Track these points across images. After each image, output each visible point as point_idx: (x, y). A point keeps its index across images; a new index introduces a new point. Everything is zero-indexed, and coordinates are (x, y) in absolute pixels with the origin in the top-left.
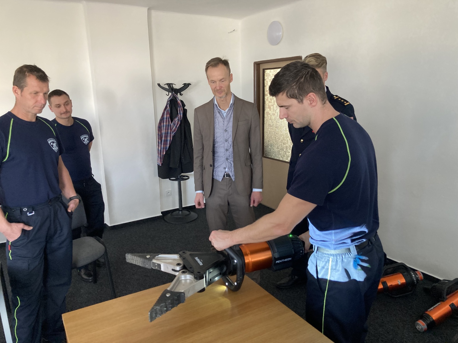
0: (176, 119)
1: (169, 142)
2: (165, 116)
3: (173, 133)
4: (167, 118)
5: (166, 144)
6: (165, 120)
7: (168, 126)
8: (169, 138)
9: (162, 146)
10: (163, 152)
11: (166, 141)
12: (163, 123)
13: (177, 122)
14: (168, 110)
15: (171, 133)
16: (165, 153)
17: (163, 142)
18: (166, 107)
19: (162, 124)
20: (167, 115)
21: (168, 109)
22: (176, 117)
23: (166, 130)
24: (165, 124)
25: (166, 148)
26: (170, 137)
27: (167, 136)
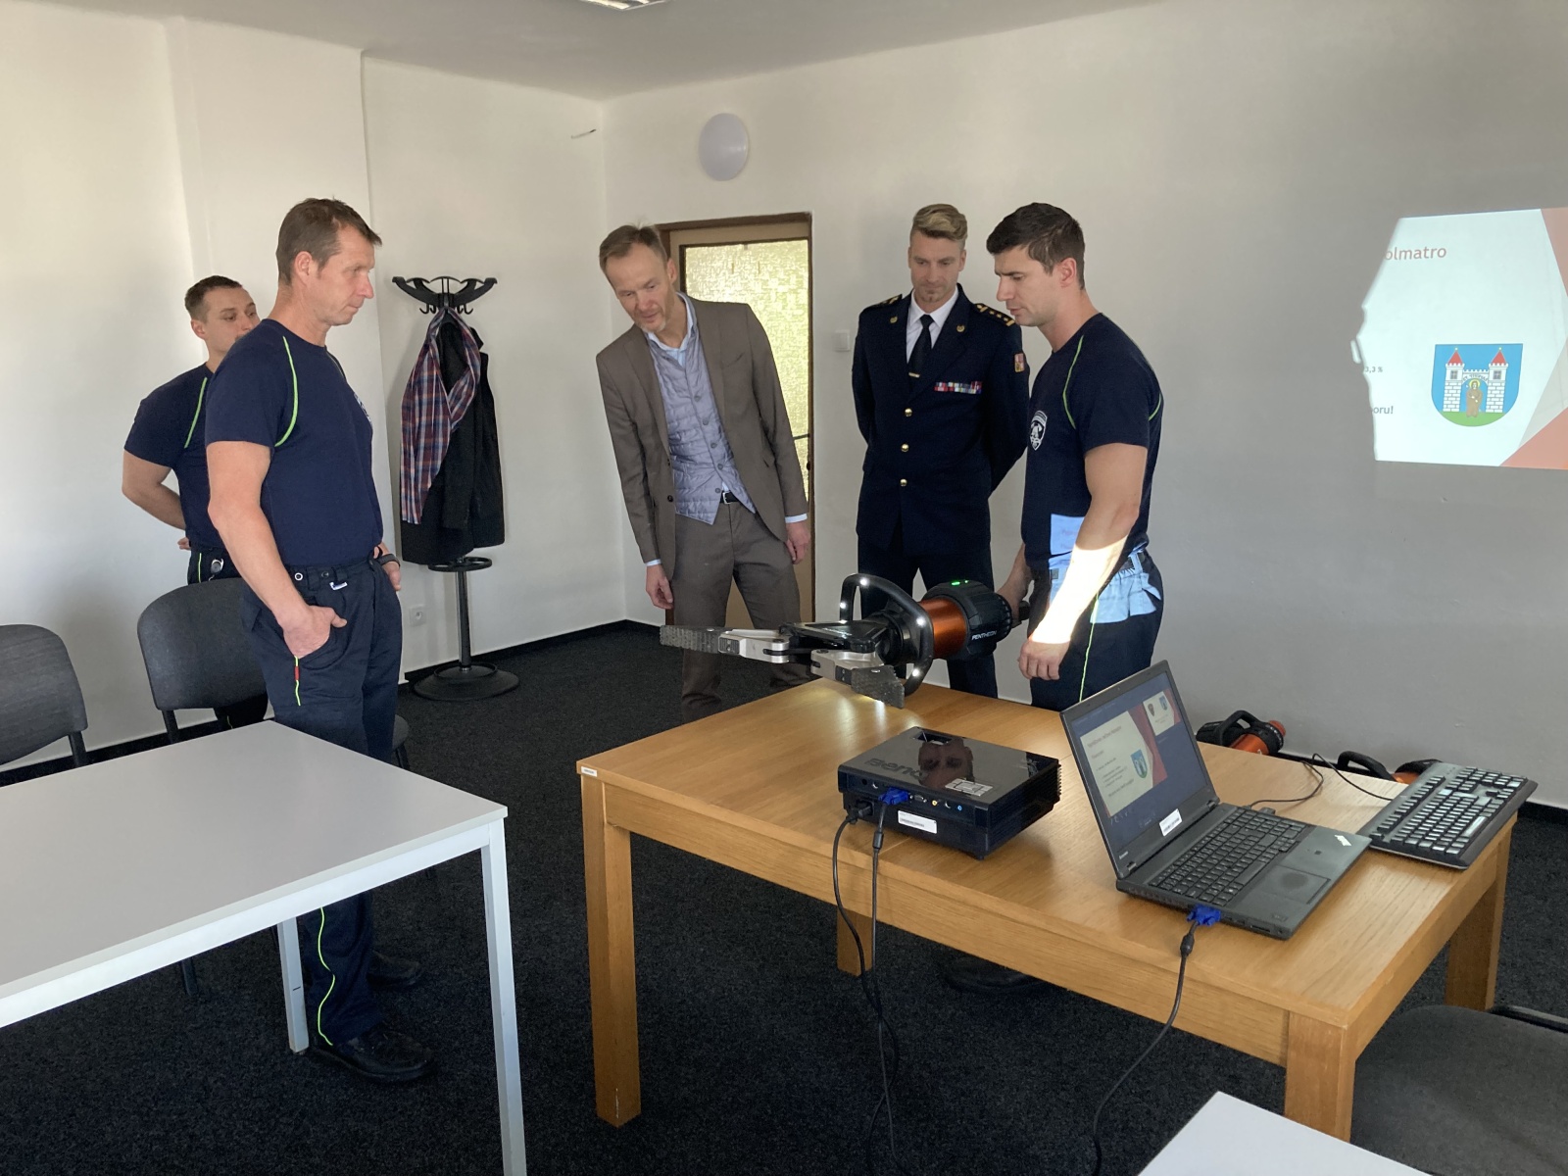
0: (462, 383)
1: (440, 451)
2: (426, 375)
3: (451, 423)
4: (430, 381)
5: (434, 459)
6: (425, 385)
7: (437, 402)
8: (441, 440)
9: (421, 463)
10: (425, 481)
11: (431, 449)
12: (420, 394)
13: (465, 390)
14: (435, 357)
15: (445, 425)
16: (429, 485)
17: (422, 452)
18: (426, 347)
19: (417, 398)
20: (430, 369)
21: (434, 352)
22: (461, 376)
23: (429, 414)
24: (425, 397)
25: (433, 470)
26: (445, 436)
27: (434, 433)
